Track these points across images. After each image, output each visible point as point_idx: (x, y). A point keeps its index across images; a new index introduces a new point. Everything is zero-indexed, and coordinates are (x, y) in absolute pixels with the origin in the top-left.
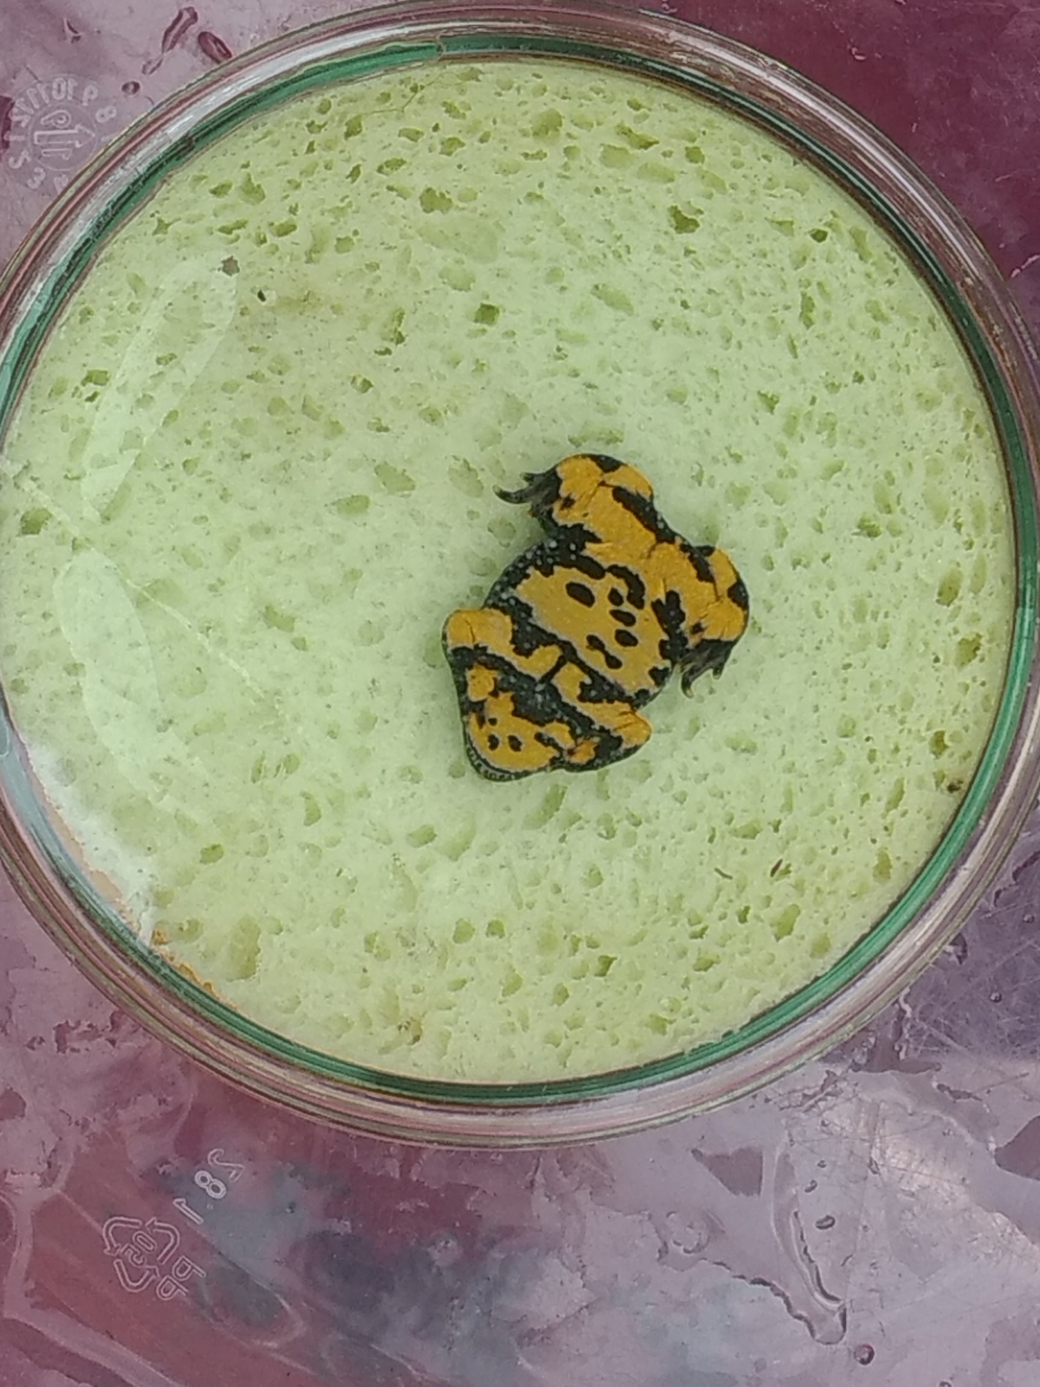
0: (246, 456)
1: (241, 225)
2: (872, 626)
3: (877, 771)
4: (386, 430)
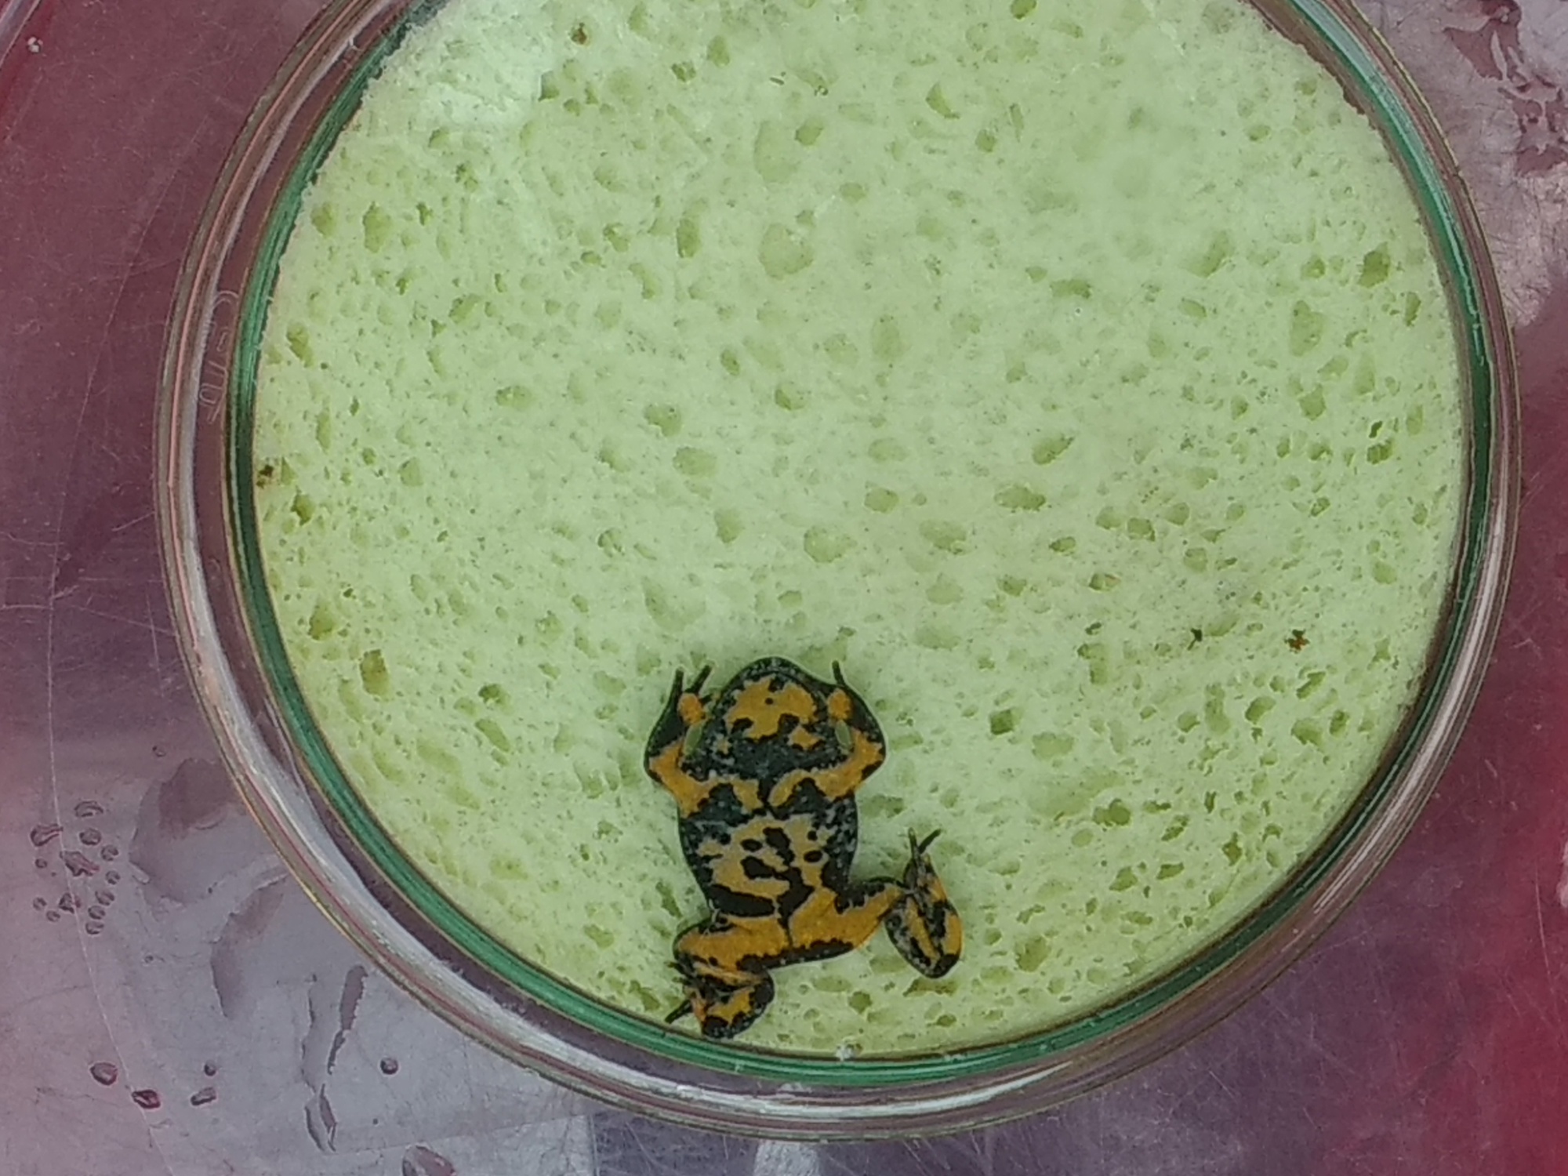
0: (1185, 445)
1: (1303, 692)
2: (437, 593)
4: (1054, 546)
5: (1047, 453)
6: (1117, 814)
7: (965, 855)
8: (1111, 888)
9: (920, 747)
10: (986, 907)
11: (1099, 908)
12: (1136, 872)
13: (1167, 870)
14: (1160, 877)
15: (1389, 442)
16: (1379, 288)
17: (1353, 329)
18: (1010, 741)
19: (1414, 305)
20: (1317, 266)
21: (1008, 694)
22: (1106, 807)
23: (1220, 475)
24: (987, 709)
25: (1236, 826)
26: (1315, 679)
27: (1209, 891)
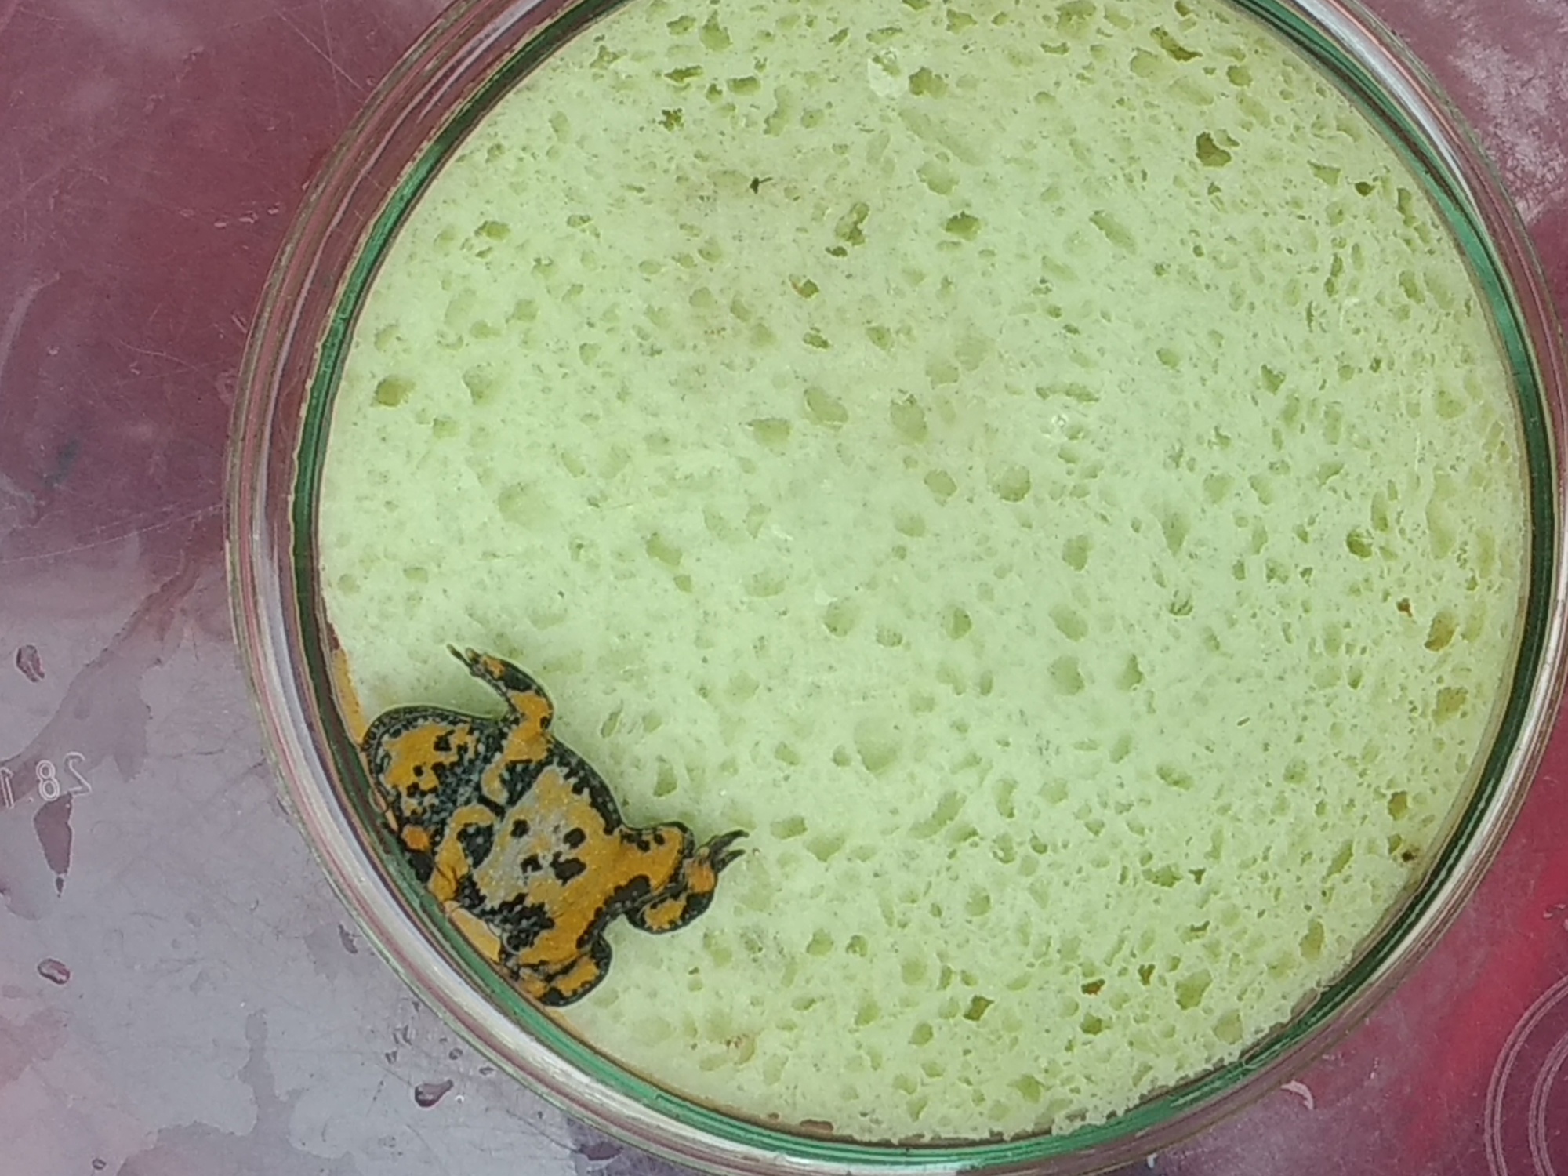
0: (655, 352)
1: (695, 72)
2: (1344, 660)
3: (1324, 827)
4: (825, 344)
7: (1073, 136)
8: (973, 22)
9: (1048, 254)
10: (1087, 79)
15: (480, 234)
16: (401, 371)
17: (447, 351)
18: (967, 204)
19: (382, 336)
20: (441, 425)
22: (927, 94)
23: (645, 307)
26: (677, 75)
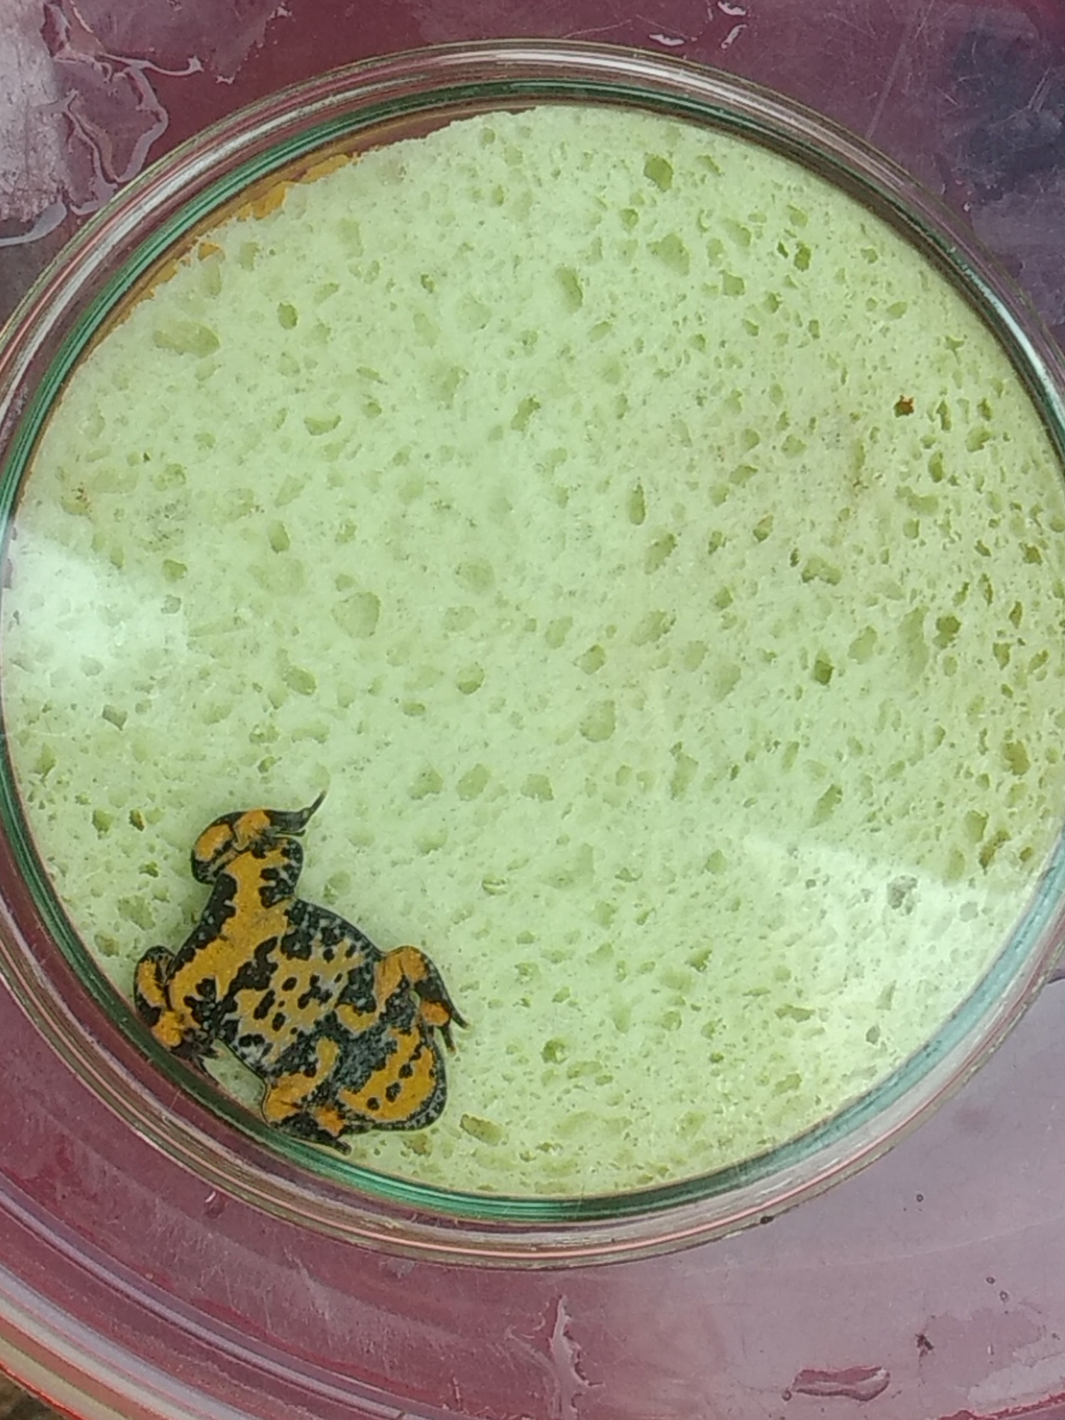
1: (945, 425)
4: (711, 551)
5: (638, 510)
6: (949, 627)
7: (907, 764)
8: (1002, 667)
9: (801, 748)
10: (958, 773)
11: (1012, 688)
12: (1001, 642)
13: (1016, 615)
14: (1016, 625)
15: (798, 245)
16: (677, 180)
17: (694, 219)
18: (840, 675)
19: (708, 161)
20: (629, 216)
21: (804, 656)
22: (938, 633)
23: (739, 389)
24: (803, 678)
25: (1014, 541)
26: (943, 410)
27: (1051, 593)
